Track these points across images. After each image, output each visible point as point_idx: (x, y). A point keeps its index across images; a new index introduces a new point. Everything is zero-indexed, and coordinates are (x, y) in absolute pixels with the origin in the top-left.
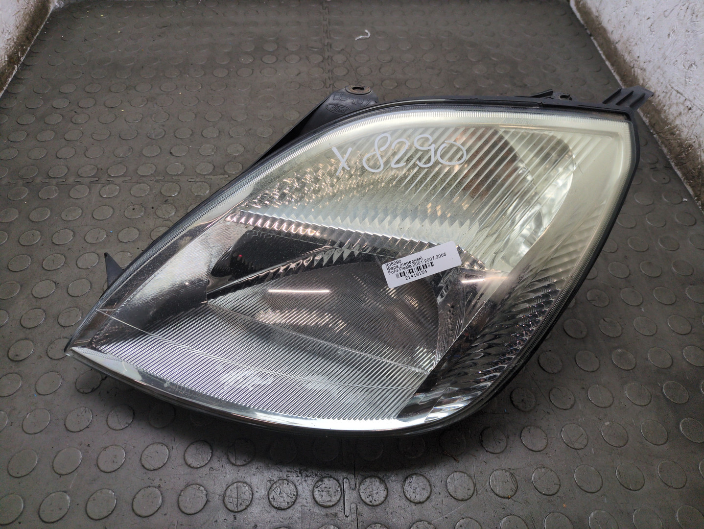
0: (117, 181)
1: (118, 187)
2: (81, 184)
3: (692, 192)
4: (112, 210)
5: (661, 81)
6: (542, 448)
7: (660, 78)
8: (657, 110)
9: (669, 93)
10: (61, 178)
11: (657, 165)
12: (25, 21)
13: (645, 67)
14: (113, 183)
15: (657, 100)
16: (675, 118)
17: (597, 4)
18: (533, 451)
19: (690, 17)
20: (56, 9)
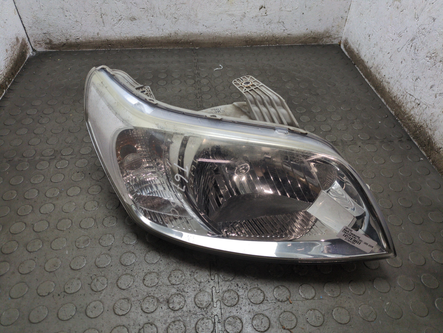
0: (67, 158)
1: (67, 162)
2: (43, 160)
3: (425, 155)
4: (63, 176)
5: (400, 89)
6: (347, 322)
7: (399, 87)
8: (399, 106)
9: (406, 96)
10: (31, 157)
11: (402, 139)
12: (11, 63)
13: (389, 81)
14: (64, 159)
15: (399, 100)
16: (410, 110)
17: (357, 47)
18: (341, 324)
19: (414, 51)
20: (31, 57)
